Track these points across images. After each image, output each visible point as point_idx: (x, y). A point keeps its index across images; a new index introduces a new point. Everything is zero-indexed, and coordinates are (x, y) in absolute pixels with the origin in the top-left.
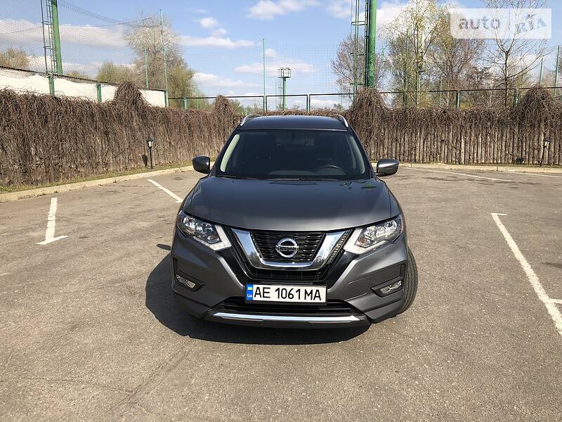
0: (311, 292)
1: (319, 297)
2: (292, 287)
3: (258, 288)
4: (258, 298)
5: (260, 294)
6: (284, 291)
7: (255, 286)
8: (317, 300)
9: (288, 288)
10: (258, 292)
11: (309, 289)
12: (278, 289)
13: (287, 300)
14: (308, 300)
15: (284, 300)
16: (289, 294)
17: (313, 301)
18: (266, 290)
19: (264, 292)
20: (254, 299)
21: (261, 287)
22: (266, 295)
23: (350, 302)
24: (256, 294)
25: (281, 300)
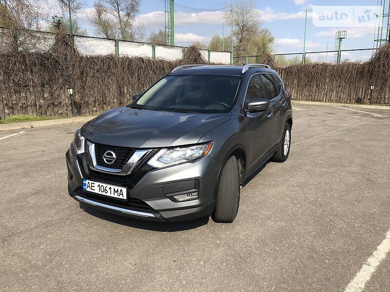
0: (118, 191)
1: (122, 194)
2: (107, 185)
4: (88, 189)
5: (90, 187)
6: (102, 187)
7: (87, 181)
8: (121, 197)
9: (105, 185)
11: (116, 188)
12: (99, 185)
13: (104, 193)
14: (116, 196)
15: (102, 193)
16: (105, 190)
17: (118, 197)
18: (93, 185)
19: (92, 186)
21: (90, 182)
22: (93, 188)
23: (146, 202)
24: (88, 186)
25: (100, 193)
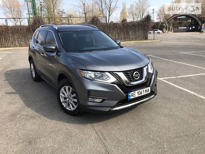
2: (142, 90)
3: (132, 93)
5: (132, 96)
8: (148, 92)
10: (132, 95)
11: (146, 89)
12: (138, 92)
13: (141, 95)
14: (146, 93)
16: (141, 93)
18: (134, 93)
19: (134, 94)
20: (131, 98)
21: (133, 93)
24: (131, 96)
25: (139, 96)
